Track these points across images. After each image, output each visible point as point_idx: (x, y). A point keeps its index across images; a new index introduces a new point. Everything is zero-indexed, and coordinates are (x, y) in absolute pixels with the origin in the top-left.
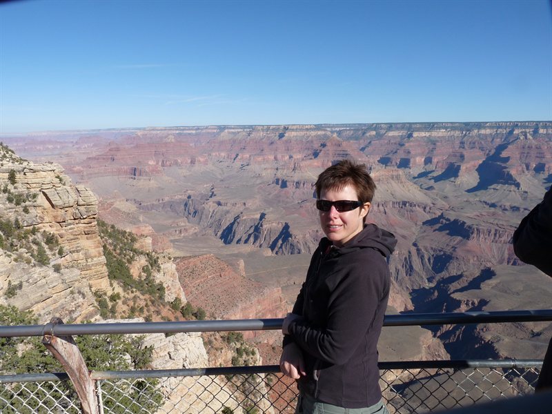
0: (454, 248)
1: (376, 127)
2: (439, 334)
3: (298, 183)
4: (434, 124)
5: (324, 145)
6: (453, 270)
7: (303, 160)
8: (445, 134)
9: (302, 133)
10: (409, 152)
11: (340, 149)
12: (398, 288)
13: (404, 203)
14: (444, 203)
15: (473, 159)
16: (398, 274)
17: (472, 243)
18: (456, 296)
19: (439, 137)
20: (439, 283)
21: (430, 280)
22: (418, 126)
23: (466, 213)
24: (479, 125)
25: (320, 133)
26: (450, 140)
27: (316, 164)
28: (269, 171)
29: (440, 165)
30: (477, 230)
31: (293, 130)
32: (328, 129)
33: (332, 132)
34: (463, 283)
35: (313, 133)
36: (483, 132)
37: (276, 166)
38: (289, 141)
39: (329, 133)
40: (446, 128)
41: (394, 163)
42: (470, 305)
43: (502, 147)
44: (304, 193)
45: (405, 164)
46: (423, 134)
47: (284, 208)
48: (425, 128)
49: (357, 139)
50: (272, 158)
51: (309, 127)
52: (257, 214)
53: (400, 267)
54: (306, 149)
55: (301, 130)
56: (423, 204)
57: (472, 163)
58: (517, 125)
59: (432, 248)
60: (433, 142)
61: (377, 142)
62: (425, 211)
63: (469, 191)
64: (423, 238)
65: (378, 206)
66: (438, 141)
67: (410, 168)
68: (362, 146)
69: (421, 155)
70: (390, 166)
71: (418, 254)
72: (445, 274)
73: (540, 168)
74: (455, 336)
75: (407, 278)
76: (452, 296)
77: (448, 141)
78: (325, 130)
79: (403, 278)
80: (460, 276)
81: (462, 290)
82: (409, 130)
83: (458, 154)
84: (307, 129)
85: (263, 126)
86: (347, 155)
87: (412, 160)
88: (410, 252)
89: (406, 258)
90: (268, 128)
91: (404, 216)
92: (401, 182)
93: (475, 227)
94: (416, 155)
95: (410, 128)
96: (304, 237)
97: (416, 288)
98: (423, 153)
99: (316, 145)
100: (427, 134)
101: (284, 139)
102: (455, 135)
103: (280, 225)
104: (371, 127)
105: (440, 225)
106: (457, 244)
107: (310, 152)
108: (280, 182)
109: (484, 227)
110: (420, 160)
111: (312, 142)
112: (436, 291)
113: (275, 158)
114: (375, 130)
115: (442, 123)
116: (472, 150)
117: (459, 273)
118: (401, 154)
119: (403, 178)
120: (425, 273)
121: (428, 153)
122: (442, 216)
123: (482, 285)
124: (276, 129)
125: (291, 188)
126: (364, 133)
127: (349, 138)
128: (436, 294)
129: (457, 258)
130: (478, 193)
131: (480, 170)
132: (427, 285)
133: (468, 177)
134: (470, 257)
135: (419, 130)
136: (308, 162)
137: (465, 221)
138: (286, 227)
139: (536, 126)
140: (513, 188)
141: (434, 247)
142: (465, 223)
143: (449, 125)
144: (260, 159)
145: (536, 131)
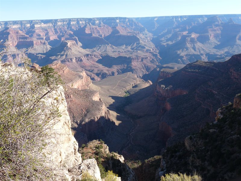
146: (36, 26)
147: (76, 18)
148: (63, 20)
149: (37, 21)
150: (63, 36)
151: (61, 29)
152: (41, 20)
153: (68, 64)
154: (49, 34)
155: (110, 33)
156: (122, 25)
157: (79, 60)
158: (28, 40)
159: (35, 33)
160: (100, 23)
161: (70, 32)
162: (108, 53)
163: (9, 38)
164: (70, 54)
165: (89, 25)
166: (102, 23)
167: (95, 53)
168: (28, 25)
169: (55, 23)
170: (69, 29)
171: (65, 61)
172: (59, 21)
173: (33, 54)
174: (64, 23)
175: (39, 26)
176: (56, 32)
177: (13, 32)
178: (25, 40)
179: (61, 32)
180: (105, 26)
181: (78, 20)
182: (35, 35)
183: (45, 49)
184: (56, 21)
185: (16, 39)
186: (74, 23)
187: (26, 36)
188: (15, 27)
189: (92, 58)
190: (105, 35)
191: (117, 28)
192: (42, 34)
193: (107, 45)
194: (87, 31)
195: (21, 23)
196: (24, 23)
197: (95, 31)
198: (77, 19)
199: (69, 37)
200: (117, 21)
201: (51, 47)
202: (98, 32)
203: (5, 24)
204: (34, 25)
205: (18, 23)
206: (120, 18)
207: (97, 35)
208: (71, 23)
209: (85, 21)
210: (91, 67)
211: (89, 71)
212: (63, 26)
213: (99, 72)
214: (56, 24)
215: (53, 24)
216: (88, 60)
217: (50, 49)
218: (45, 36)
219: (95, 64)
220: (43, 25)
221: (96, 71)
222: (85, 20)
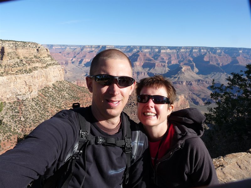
77: (173, 54)
95: (160, 48)
124: (99, 47)
146: (162, 51)
148: (186, 48)
149: (165, 47)
150: (182, 61)
151: (183, 55)
152: (168, 47)
153: (178, 86)
154: (171, 59)
155: (229, 62)
156: (245, 55)
157: (189, 83)
158: (152, 62)
159: (160, 57)
160: (221, 53)
161: (189, 58)
162: (220, 81)
163: (138, 59)
164: (183, 77)
165: (209, 53)
166: (223, 52)
167: (207, 79)
168: (157, 50)
169: (178, 50)
170: (191, 55)
171: (176, 83)
173: (153, 74)
174: (187, 50)
175: (164, 51)
176: (178, 57)
177: (142, 54)
178: (150, 62)
179: (182, 58)
180: (225, 55)
181: (200, 49)
182: (160, 59)
183: (163, 71)
184: (180, 48)
185: (143, 61)
186: (196, 51)
187: (151, 58)
188: (146, 50)
189: (203, 83)
190: (222, 64)
191: (238, 58)
192: (166, 59)
193: (222, 73)
194: (206, 59)
195: (151, 48)
196: (154, 48)
197: (214, 59)
198: (200, 47)
199: (187, 62)
200: (240, 51)
201: (169, 69)
202: (217, 60)
203: (140, 48)
204: (160, 50)
205: (149, 48)
206: (244, 49)
207: (215, 64)
208: (193, 51)
209: (207, 50)
210: (199, 91)
211: (196, 95)
212: (186, 53)
213: (205, 97)
216: (198, 85)
217: (168, 71)
218: (168, 60)
219: (204, 90)
220: (169, 51)
221: (203, 96)
222: (207, 48)
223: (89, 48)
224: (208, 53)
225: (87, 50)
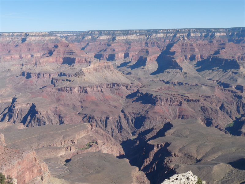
0: (147, 112)
1: (91, 33)
2: (142, 168)
3: (39, 74)
4: (129, 31)
5: (56, 47)
6: (147, 126)
7: (41, 57)
8: (136, 37)
9: (40, 38)
10: (114, 50)
11: (68, 49)
12: (114, 141)
13: (114, 84)
14: (138, 83)
15: (154, 53)
16: (113, 132)
17: (157, 108)
18: (151, 142)
19: (132, 40)
20: (139, 135)
21: (133, 134)
22: (119, 32)
23: (153, 88)
24: (156, 32)
25: (52, 38)
26: (139, 41)
27: (51, 60)
28: (16, 67)
29: (134, 58)
30: (160, 98)
31: (32, 36)
32: (58, 35)
33: (61, 37)
34: (154, 133)
35: (48, 38)
36: (158, 36)
37: (21, 63)
38: (30, 44)
39: (59, 38)
40: (136, 34)
41: (104, 57)
42: (160, 147)
43: (170, 45)
44: (44, 81)
45: (112, 58)
46: (122, 38)
47: (30, 93)
48: (123, 33)
49: (79, 41)
50: (18, 56)
51: (44, 33)
52: (10, 99)
53: (114, 127)
54: (43, 49)
55: (39, 36)
56: (125, 84)
57: (154, 56)
58: (178, 31)
59: (133, 113)
60: (128, 43)
61: (93, 43)
62: (127, 89)
63: (153, 74)
64: (127, 106)
65: (97, 87)
66: (132, 42)
67: (115, 61)
68: (83, 46)
69: (122, 51)
70: (102, 59)
71: (125, 117)
72: (142, 129)
73: (192, 58)
74: (152, 168)
75: (119, 134)
76: (148, 142)
77: (138, 42)
78: (56, 36)
79: (117, 135)
80: (152, 129)
81: (153, 138)
82: (113, 35)
83: (145, 51)
84: (43, 35)
85: (9, 33)
86: (73, 53)
87: (116, 55)
88: (120, 117)
89: (117, 121)
90: (13, 35)
91: (114, 93)
92: (111, 70)
93: (158, 97)
94: (119, 52)
95: (113, 34)
96: (47, 113)
97: (125, 140)
98: (123, 50)
99: (51, 47)
100: (125, 38)
101: (26, 42)
102: (142, 38)
103: (29, 105)
104: (88, 33)
105: (137, 97)
106: (148, 109)
107: (46, 52)
108: (26, 74)
109: (164, 96)
110: (121, 55)
111: (47, 44)
112: (138, 141)
113: (20, 57)
114: (90, 35)
115: (134, 30)
116: (153, 48)
117: (151, 127)
118: (109, 52)
119: (112, 68)
120: (130, 130)
121: (126, 50)
122: (138, 92)
123: (166, 134)
124: (19, 35)
125: (34, 78)
126: (83, 38)
127: (73, 41)
128: (138, 142)
129: (149, 118)
130: (159, 75)
131: (159, 60)
132: (132, 137)
133: (152, 65)
134: (157, 117)
135: (119, 35)
136: (46, 59)
137: (152, 93)
138: (33, 106)
139: (189, 32)
140: (178, 71)
141: (134, 112)
142: (153, 95)
143: (138, 32)
144: (8, 57)
145: (189, 35)
146: (117, 38)
147: (187, 29)
148: (167, 32)
169: (149, 35)
172: (161, 32)
174: (168, 35)
175: (123, 38)
209: (201, 33)
214: (150, 37)
215: (146, 37)
223: (9, 36)
224: (182, 39)
225: (6, 39)
